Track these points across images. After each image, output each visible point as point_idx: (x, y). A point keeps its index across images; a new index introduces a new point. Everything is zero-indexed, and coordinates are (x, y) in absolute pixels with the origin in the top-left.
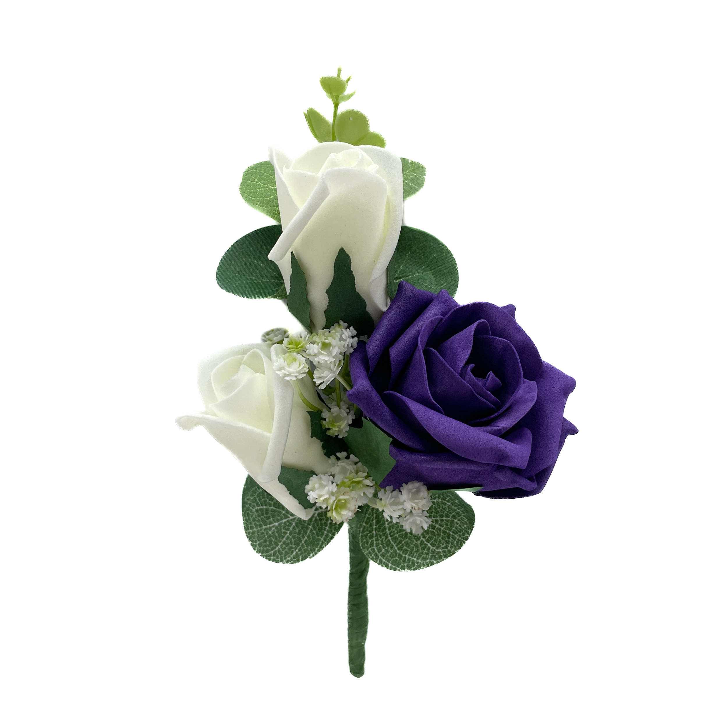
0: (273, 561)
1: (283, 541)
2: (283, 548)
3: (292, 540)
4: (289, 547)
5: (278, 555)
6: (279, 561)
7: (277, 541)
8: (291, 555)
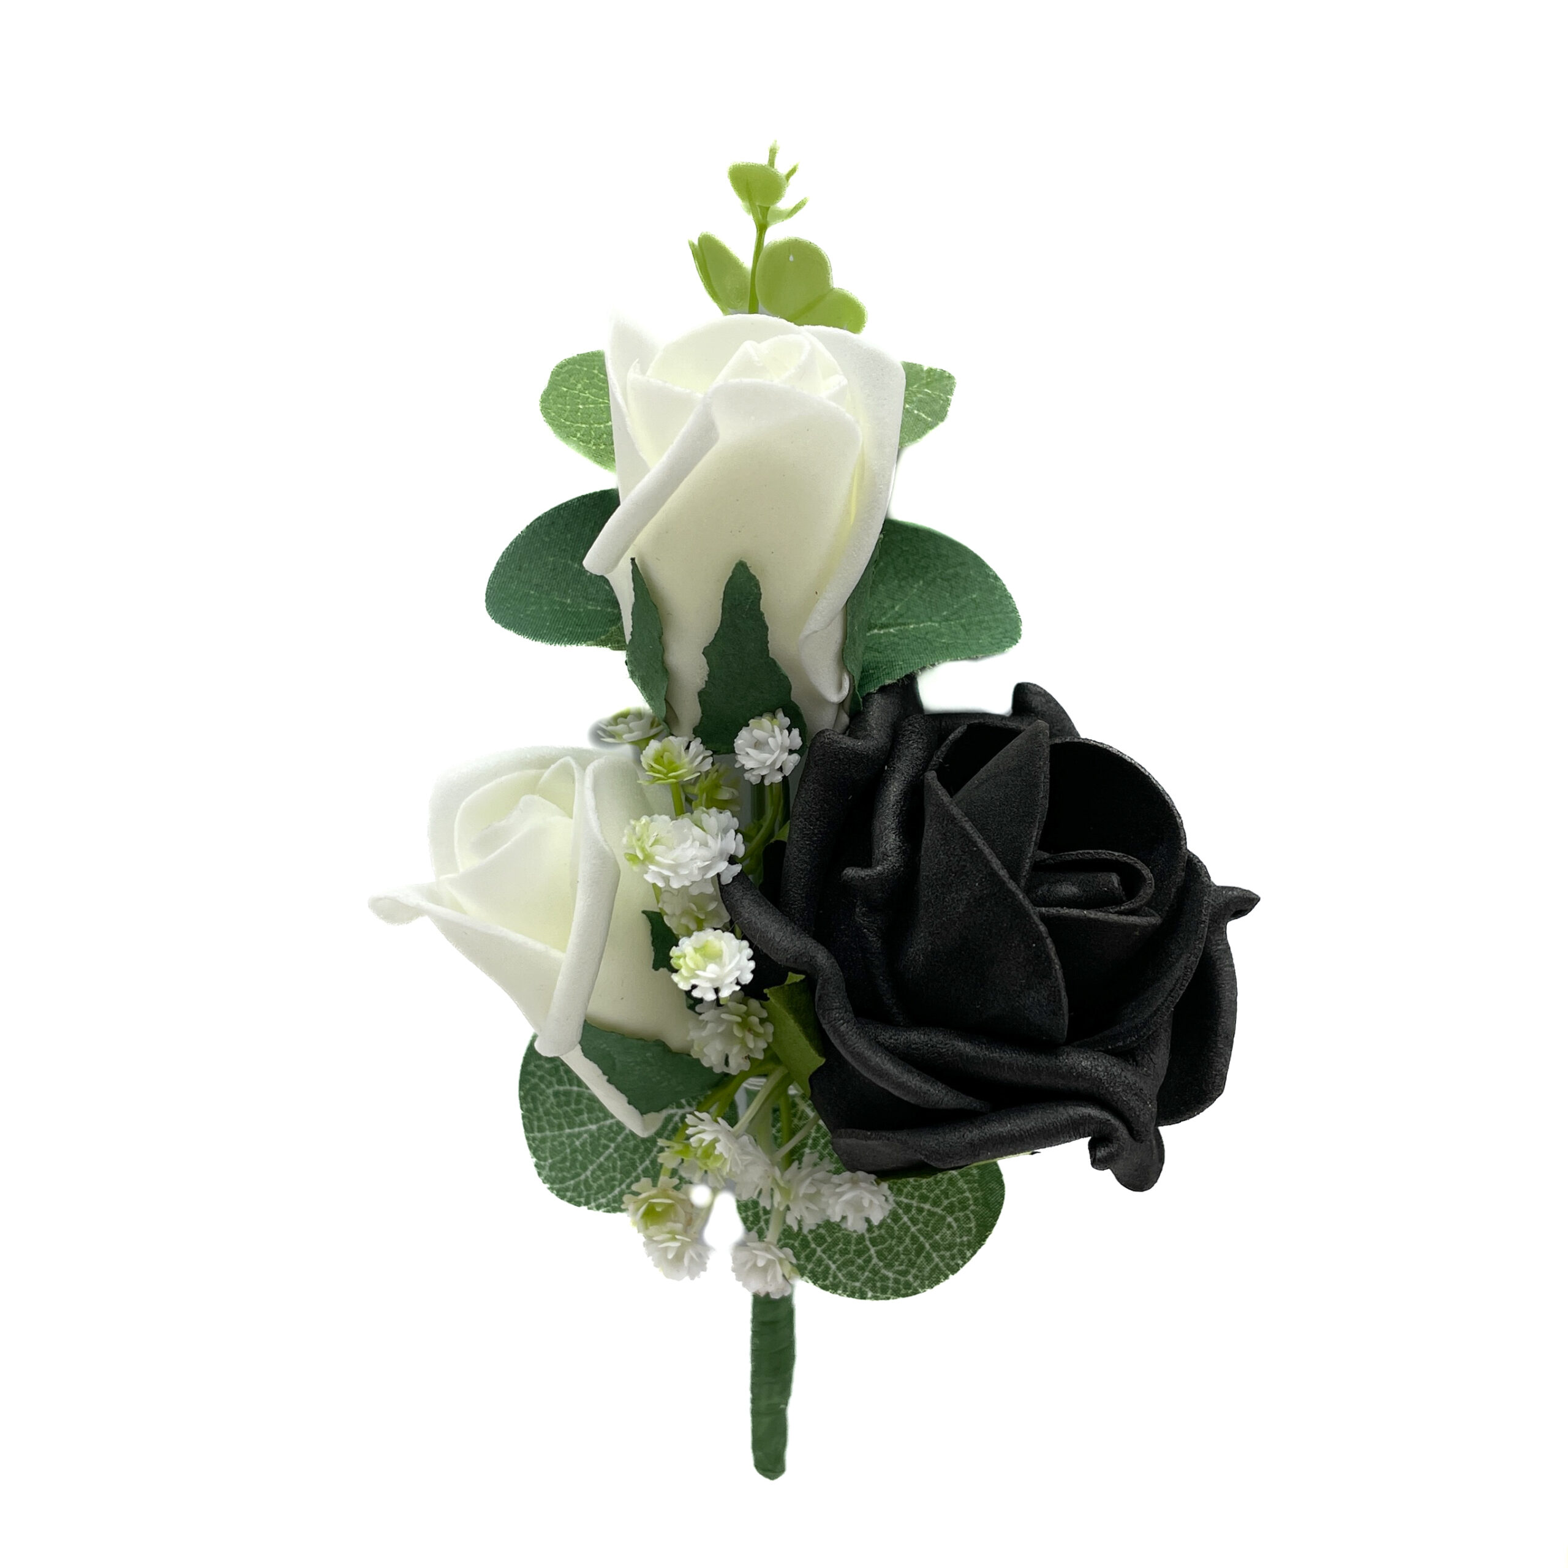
0: (570, 1201)
1: (598, 1161)
2: (594, 1176)
3: (616, 1164)
4: (607, 1176)
5: (582, 1191)
6: (581, 1202)
7: (586, 1161)
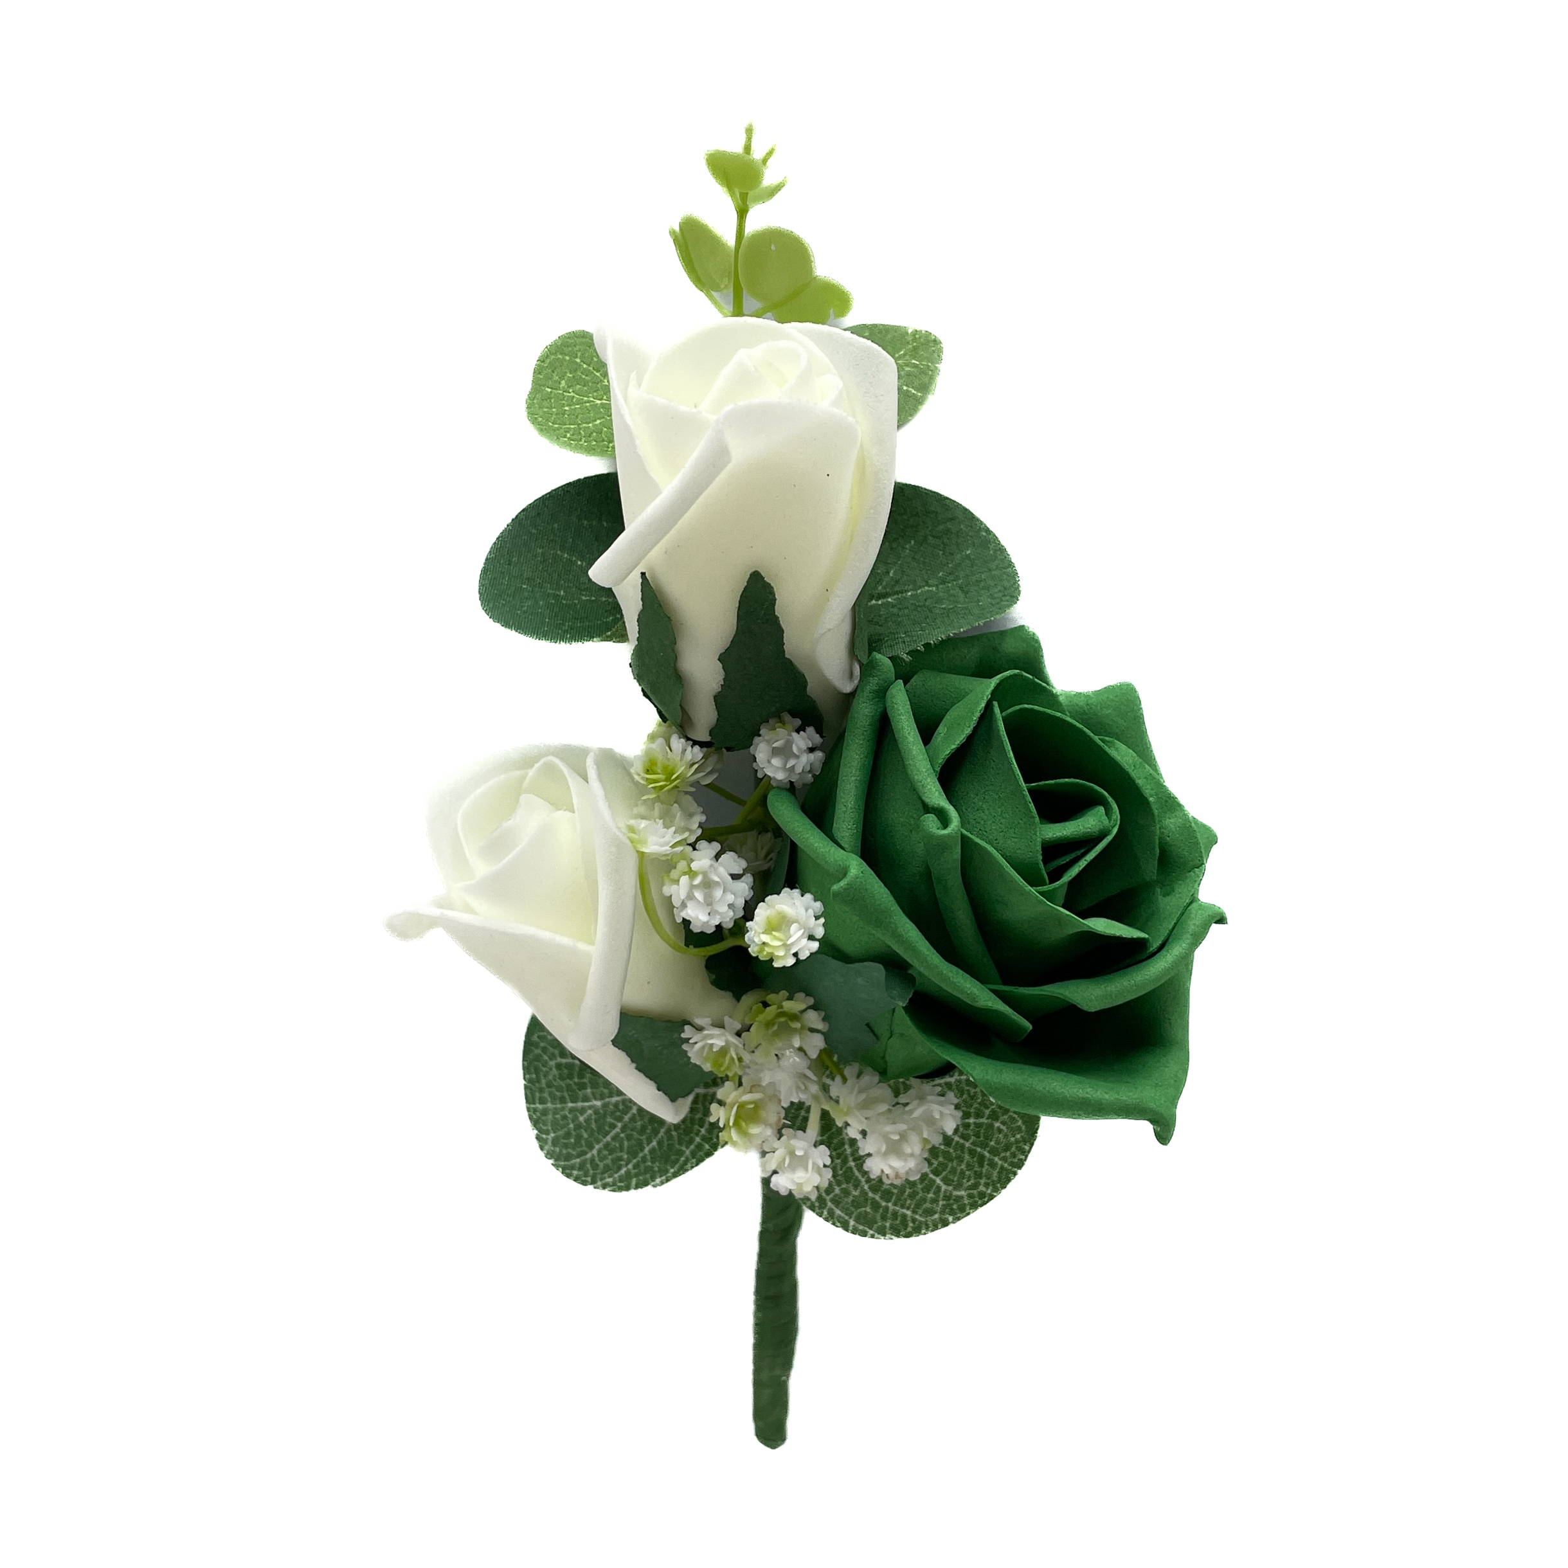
8: (617, 1172)
